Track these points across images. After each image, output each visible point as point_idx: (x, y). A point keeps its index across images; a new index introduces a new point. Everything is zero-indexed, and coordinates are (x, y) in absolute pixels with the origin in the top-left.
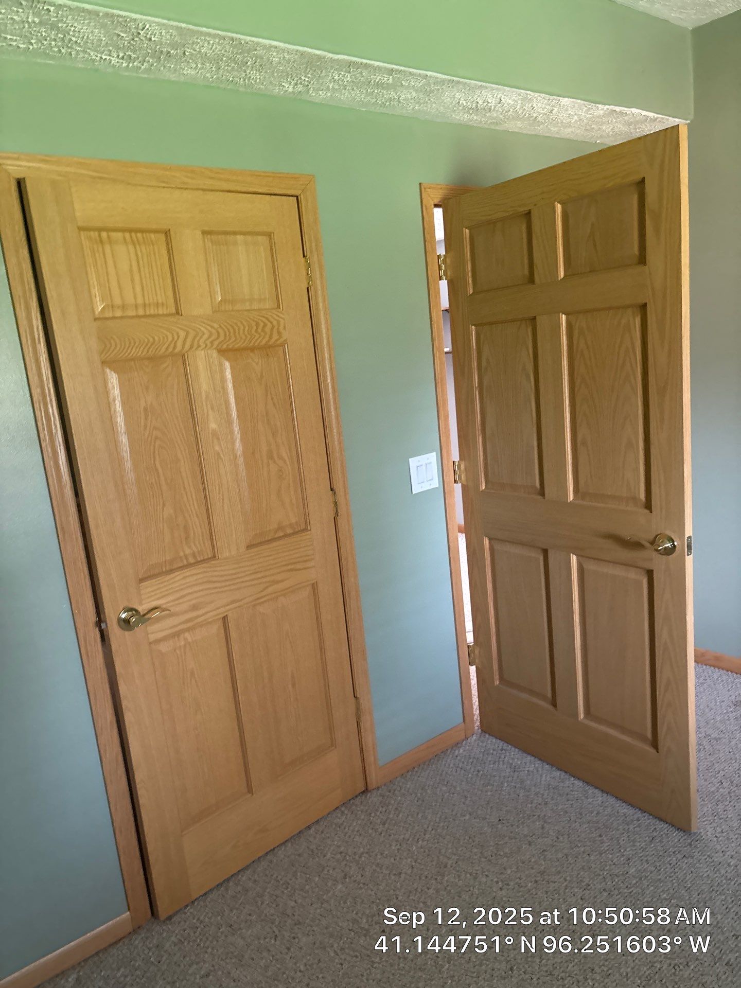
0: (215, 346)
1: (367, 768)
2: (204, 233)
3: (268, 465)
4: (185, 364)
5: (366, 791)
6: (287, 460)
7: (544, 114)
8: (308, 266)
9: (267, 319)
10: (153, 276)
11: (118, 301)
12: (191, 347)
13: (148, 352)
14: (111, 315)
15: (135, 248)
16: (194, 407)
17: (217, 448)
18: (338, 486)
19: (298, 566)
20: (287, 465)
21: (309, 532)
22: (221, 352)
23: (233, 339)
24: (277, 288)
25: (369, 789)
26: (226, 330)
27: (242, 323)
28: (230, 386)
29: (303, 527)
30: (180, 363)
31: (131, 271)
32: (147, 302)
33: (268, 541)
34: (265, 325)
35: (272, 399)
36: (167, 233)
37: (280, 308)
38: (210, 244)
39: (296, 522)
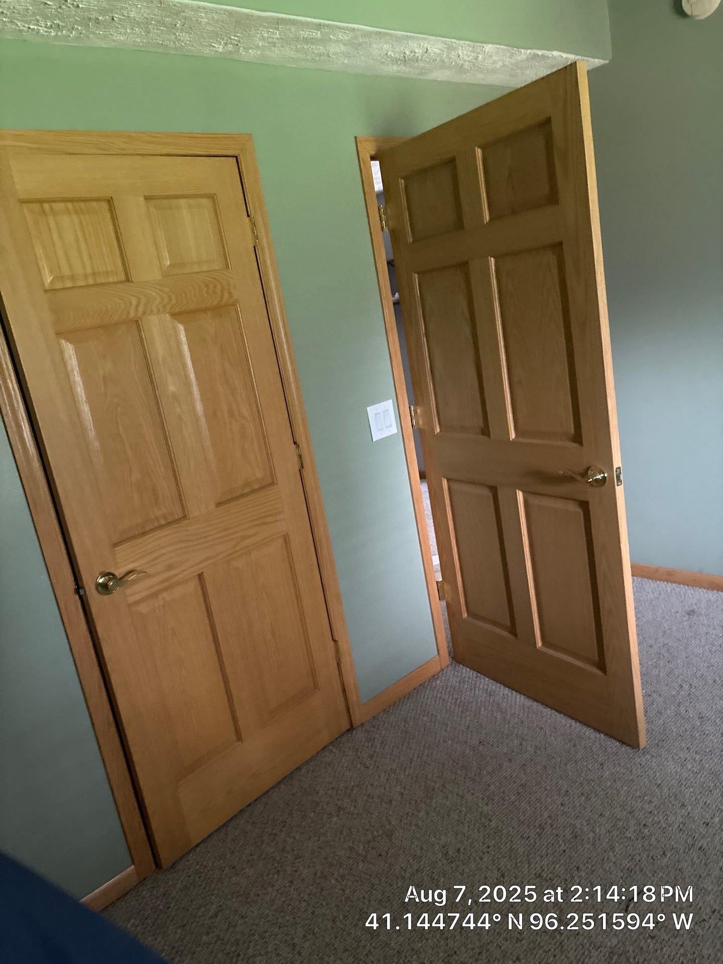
0: (168, 310)
1: (351, 707)
2: (147, 198)
3: (231, 424)
4: (139, 331)
5: (351, 728)
6: (249, 419)
7: (469, 62)
8: (254, 225)
9: (217, 280)
10: (100, 244)
11: (66, 272)
12: (144, 313)
13: (101, 320)
14: (60, 286)
15: (79, 217)
16: (152, 373)
17: (179, 411)
18: (302, 440)
19: (269, 520)
20: (249, 422)
21: (275, 486)
22: (174, 315)
23: (185, 302)
24: (225, 249)
25: (354, 726)
26: (177, 293)
27: (192, 286)
28: (185, 348)
29: (270, 481)
30: (135, 330)
31: (77, 241)
32: (96, 271)
33: (236, 497)
34: (215, 287)
35: (228, 359)
36: (110, 201)
37: (229, 268)
38: (154, 209)
39: (262, 478)
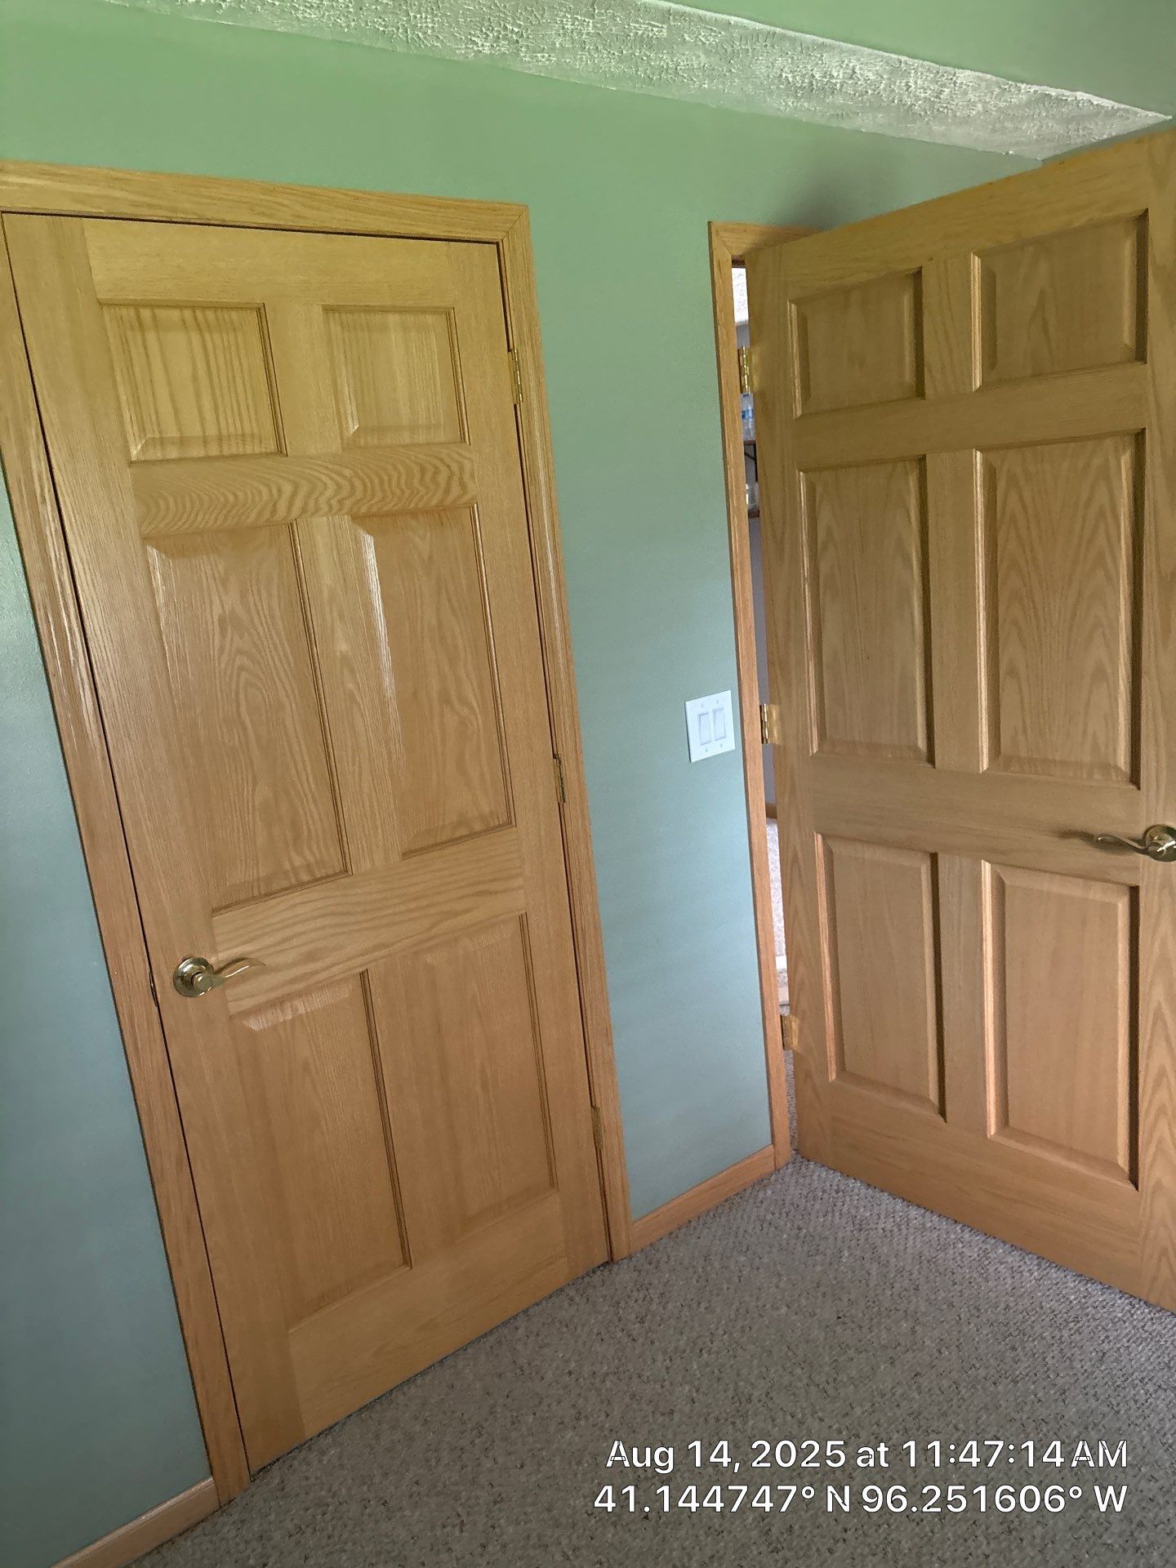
0: (346, 508)
1: (612, 1225)
2: (327, 309)
3: (442, 716)
4: (293, 542)
5: (610, 1262)
6: (476, 706)
8: (516, 367)
9: (441, 460)
10: (235, 386)
11: (172, 432)
12: (304, 510)
13: (226, 519)
14: (159, 456)
15: (202, 336)
17: (350, 686)
18: (565, 751)
19: (497, 886)
20: (476, 715)
21: (514, 829)
22: (358, 519)
23: (379, 495)
24: (461, 406)
25: (615, 1261)
26: (367, 480)
27: (395, 468)
28: (374, 577)
29: (503, 820)
30: (284, 538)
31: (195, 378)
32: (224, 432)
33: (442, 843)
34: (437, 471)
35: (449, 600)
36: (260, 311)
37: (465, 442)
38: (339, 328)
39: (492, 813)
